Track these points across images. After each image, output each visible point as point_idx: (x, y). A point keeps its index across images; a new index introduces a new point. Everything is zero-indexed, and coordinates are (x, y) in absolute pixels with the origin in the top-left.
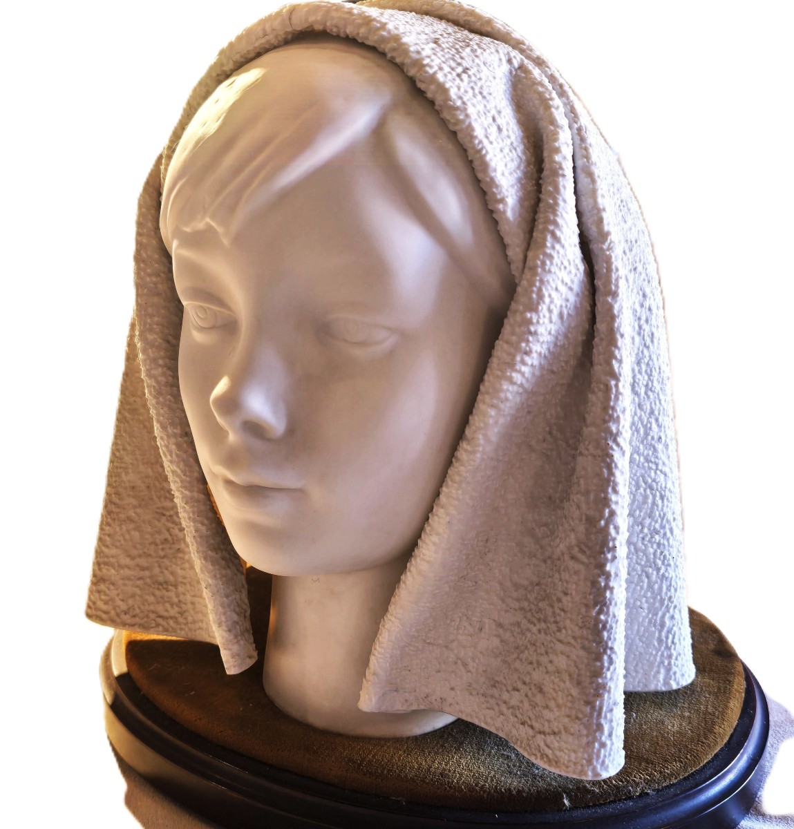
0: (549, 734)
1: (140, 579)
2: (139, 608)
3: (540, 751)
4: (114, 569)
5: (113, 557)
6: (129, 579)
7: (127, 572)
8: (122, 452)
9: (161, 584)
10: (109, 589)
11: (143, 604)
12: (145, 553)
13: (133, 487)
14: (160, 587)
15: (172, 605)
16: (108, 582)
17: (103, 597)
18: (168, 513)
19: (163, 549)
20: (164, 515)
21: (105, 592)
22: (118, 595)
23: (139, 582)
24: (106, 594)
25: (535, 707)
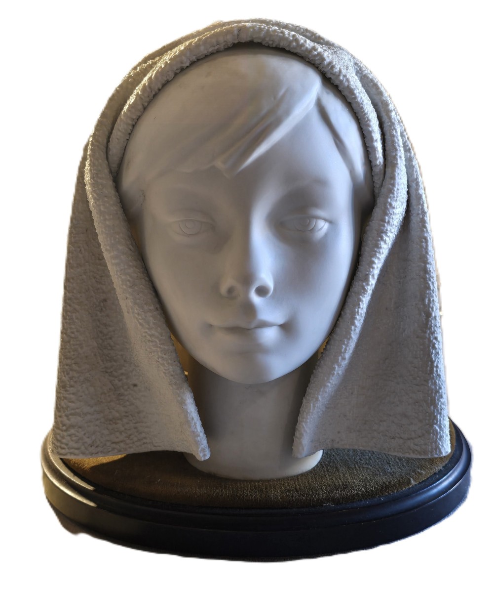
0: (416, 438)
1: (97, 420)
2: (99, 440)
3: (411, 449)
4: (80, 417)
5: (78, 408)
6: (91, 421)
7: (89, 417)
8: (76, 333)
9: (111, 420)
10: (78, 432)
11: (102, 437)
12: (98, 401)
13: (86, 357)
14: (111, 422)
15: (121, 433)
16: (77, 427)
17: (74, 438)
18: (109, 371)
19: (109, 396)
20: (107, 372)
21: (75, 435)
22: (85, 434)
23: (98, 422)
24: (76, 436)
25: (402, 426)
